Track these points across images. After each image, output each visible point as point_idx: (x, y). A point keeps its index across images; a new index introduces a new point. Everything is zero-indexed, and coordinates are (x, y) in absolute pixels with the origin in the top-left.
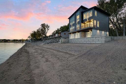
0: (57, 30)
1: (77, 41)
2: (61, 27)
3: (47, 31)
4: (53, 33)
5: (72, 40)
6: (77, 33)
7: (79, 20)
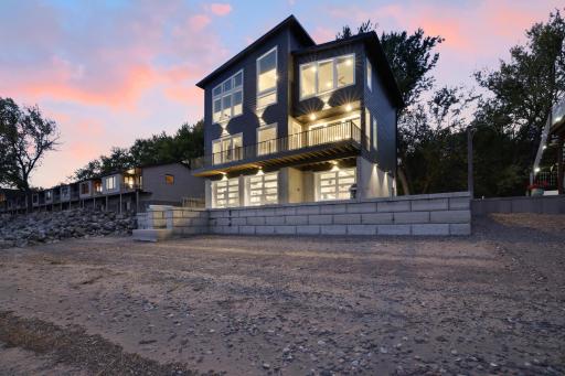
0: (109, 155)
1: (278, 220)
2: (140, 143)
3: (31, 150)
4: (85, 172)
5: (233, 215)
6: (260, 173)
7: (272, 99)
